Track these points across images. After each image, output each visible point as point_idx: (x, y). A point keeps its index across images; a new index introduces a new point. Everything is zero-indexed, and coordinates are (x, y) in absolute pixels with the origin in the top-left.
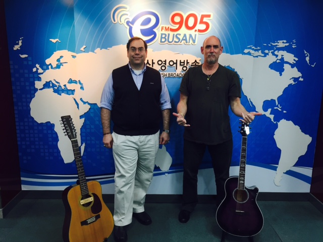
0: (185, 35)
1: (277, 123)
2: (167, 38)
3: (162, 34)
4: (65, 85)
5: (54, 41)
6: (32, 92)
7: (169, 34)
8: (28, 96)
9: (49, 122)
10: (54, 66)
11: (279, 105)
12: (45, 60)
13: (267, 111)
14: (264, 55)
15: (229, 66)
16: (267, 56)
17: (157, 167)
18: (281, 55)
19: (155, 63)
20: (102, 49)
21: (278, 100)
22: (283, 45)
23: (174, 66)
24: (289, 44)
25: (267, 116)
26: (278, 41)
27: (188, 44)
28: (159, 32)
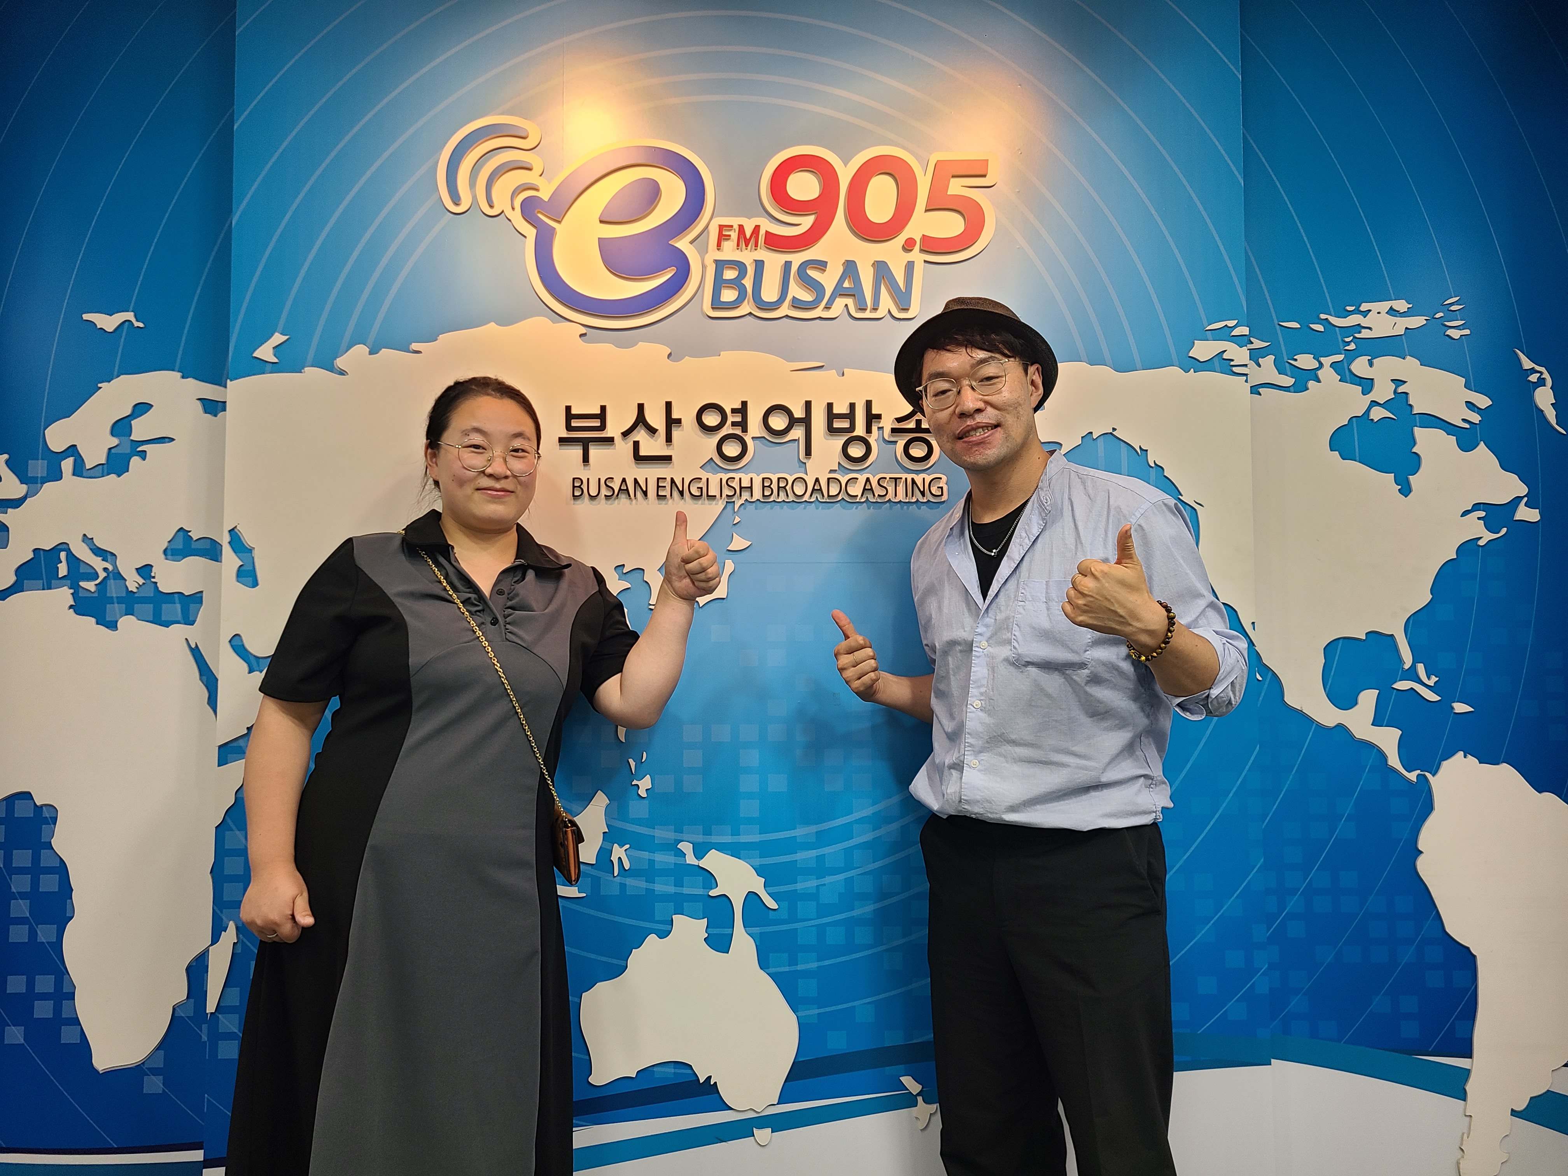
0: (850, 268)
1: (1422, 778)
3: (720, 265)
4: (145, 571)
5: (107, 322)
7: (759, 265)
9: (27, 796)
10: (94, 456)
11: (1422, 664)
12: (42, 428)
13: (1356, 703)
14: (1294, 380)
15: (1111, 433)
16: (1311, 384)
17: (701, 1082)
18: (1391, 380)
19: (683, 421)
20: (381, 352)
21: (1408, 637)
22: (1395, 323)
23: (796, 440)
24: (1425, 322)
25: (1359, 734)
26: (1360, 306)
27: (867, 314)
28: (707, 252)
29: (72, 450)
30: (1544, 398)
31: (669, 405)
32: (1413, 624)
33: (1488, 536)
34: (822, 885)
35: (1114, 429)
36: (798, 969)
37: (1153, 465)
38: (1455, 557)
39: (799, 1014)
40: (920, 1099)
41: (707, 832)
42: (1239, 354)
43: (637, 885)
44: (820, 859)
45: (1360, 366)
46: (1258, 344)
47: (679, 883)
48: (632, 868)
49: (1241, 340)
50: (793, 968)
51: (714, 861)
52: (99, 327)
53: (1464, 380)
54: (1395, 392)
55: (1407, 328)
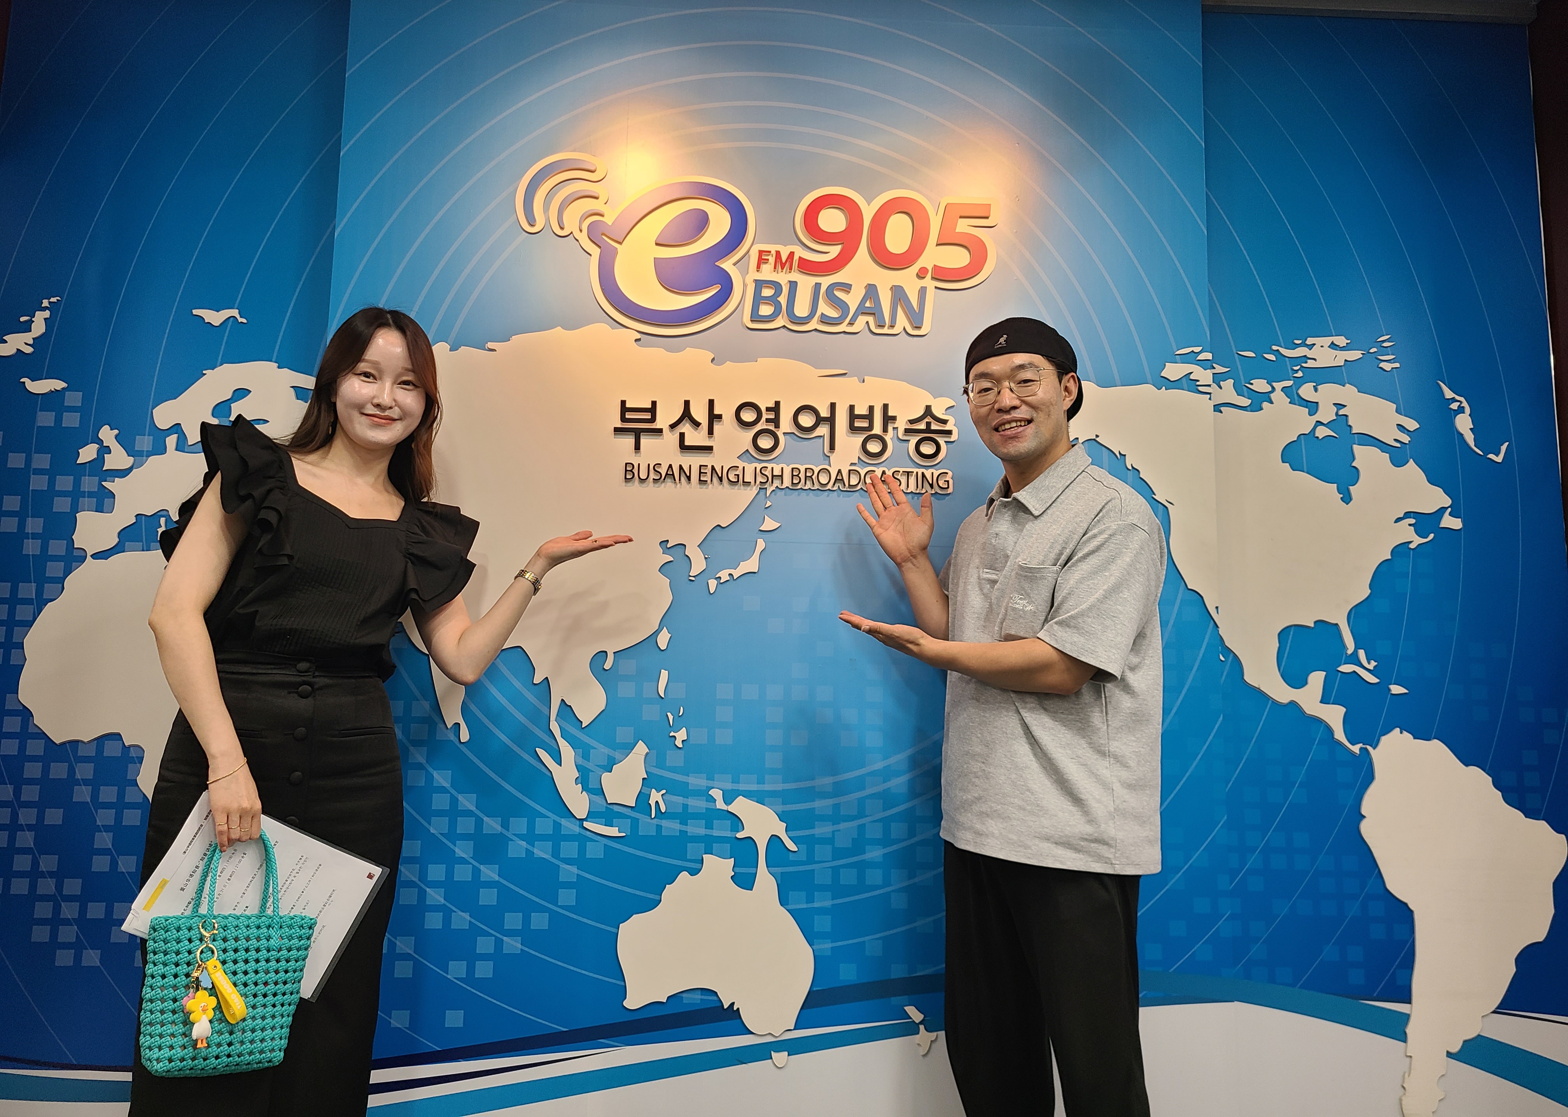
0: (871, 291)
1: (1364, 750)
2: (783, 300)
3: (759, 284)
5: (214, 318)
6: (53, 569)
7: (793, 285)
8: (28, 590)
9: (117, 736)
11: (1363, 651)
12: (150, 408)
13: (1306, 683)
14: (1250, 401)
15: (1094, 440)
16: (1265, 405)
17: (725, 1007)
18: (1334, 404)
19: (723, 417)
20: (460, 349)
21: (1351, 625)
22: (1336, 356)
23: (821, 436)
24: (1361, 356)
25: (1309, 711)
26: (1306, 340)
27: (885, 330)
28: (748, 273)
29: (177, 428)
30: (1464, 423)
31: (711, 403)
32: (1356, 614)
33: (1417, 541)
34: (837, 831)
35: (1097, 436)
36: (815, 906)
37: (1130, 468)
38: (1390, 557)
39: (815, 947)
40: (922, 1027)
41: (736, 781)
42: (1204, 376)
43: (672, 827)
44: (836, 806)
45: (1306, 391)
46: (1219, 369)
47: (709, 826)
48: (667, 811)
49: (1206, 365)
50: (810, 905)
51: (741, 807)
52: (206, 321)
53: (1395, 406)
54: (1337, 414)
55: (1346, 360)
